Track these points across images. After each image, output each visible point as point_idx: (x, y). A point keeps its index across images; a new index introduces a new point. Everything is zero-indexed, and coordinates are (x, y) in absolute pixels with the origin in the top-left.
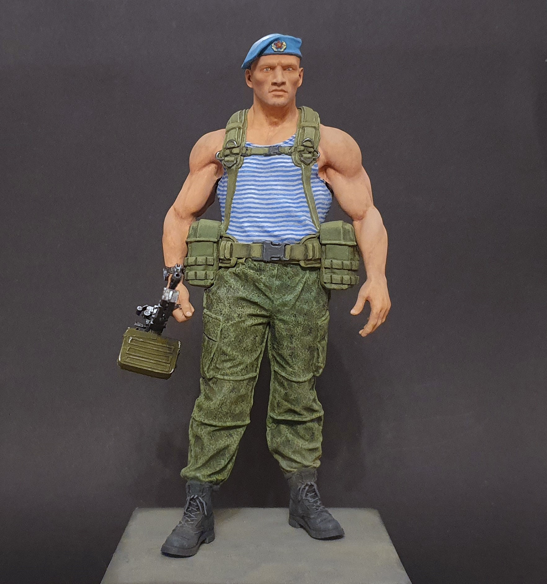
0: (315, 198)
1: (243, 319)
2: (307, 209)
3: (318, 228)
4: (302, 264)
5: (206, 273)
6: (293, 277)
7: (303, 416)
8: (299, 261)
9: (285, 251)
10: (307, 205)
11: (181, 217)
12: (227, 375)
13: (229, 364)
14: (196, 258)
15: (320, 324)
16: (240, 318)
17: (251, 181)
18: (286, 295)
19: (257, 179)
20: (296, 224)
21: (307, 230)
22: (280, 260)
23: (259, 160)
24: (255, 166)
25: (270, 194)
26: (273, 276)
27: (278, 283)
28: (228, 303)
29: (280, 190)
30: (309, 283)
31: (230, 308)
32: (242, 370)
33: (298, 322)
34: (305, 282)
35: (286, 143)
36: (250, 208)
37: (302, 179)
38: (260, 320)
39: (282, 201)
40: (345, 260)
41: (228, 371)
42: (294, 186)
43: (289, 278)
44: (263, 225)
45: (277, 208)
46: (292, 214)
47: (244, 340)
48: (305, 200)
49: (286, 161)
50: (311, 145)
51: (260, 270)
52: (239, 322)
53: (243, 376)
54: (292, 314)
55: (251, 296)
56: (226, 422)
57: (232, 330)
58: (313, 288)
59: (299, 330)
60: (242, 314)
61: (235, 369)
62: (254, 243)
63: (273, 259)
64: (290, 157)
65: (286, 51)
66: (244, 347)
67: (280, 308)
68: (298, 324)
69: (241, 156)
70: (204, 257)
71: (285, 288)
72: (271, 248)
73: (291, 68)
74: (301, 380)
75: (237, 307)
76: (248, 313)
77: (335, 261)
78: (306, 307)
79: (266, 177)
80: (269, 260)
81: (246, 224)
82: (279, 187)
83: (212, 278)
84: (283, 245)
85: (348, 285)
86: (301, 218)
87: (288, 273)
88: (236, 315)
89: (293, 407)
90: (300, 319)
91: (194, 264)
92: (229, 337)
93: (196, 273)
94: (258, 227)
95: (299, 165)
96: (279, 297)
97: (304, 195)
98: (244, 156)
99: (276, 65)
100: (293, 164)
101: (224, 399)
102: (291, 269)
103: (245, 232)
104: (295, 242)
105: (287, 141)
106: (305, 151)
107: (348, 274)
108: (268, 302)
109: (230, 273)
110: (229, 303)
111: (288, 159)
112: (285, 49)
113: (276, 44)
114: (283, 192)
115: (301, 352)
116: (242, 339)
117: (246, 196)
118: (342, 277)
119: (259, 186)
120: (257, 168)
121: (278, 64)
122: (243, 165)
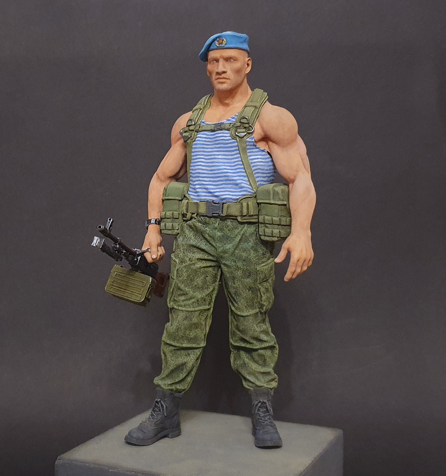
0: (252, 165)
1: (193, 262)
2: (245, 174)
3: (255, 190)
4: (239, 219)
5: (173, 224)
6: (233, 230)
7: (253, 345)
8: (236, 217)
9: (223, 208)
10: (244, 171)
11: (161, 180)
12: (181, 306)
13: (183, 298)
14: (166, 213)
15: (258, 269)
16: (191, 261)
17: (201, 151)
18: (227, 245)
19: (205, 150)
20: (234, 186)
21: (244, 191)
22: (219, 215)
23: (208, 135)
24: (204, 139)
25: (213, 162)
26: (216, 229)
27: (219, 234)
28: (182, 249)
29: (221, 159)
30: (246, 235)
31: (184, 253)
32: (193, 303)
33: (238, 266)
34: (243, 234)
35: (229, 120)
36: (199, 173)
37: (239, 150)
38: (209, 264)
39: (221, 168)
40: (275, 217)
41: (182, 303)
42: (232, 155)
43: (229, 230)
44: (208, 187)
45: (218, 173)
46: (230, 178)
47: (195, 279)
48: (242, 166)
49: (226, 135)
50: (246, 122)
51: (205, 223)
52: (190, 265)
53: (195, 308)
54: (232, 260)
55: (199, 244)
56: (182, 344)
57: (184, 271)
58: (251, 239)
59: (239, 273)
60: (192, 259)
61: (187, 302)
62: (200, 202)
63: (214, 215)
64: (229, 132)
65: (227, 46)
66: (195, 284)
67: (222, 255)
68: (238, 268)
69: (195, 132)
70: (171, 212)
71: (226, 238)
72: (212, 206)
73: (232, 59)
74: (244, 315)
75: (189, 252)
76: (197, 257)
77: (266, 217)
78: (244, 255)
79: (211, 148)
80: (211, 215)
81: (197, 187)
82: (220, 157)
83: (177, 229)
84: (222, 204)
85: (278, 237)
86: (237, 182)
87: (228, 226)
88: (187, 259)
89: (243, 336)
90: (240, 264)
91: (164, 217)
92: (183, 276)
93: (165, 224)
94: (205, 188)
95: (235, 139)
96: (221, 246)
97: (241, 163)
98: (197, 132)
99: (219, 58)
100: (230, 138)
101: (178, 325)
102: (231, 223)
103: (196, 192)
104: (232, 201)
105: (230, 119)
106: (242, 126)
107: (278, 229)
108: (213, 249)
109: (187, 225)
110: (184, 249)
111: (227, 133)
112: (226, 44)
113: (218, 41)
114: (223, 161)
115: (243, 291)
116: (192, 278)
117: (197, 164)
118: (273, 231)
119: (206, 155)
120: (205, 141)
121: (220, 57)
122: (197, 139)
